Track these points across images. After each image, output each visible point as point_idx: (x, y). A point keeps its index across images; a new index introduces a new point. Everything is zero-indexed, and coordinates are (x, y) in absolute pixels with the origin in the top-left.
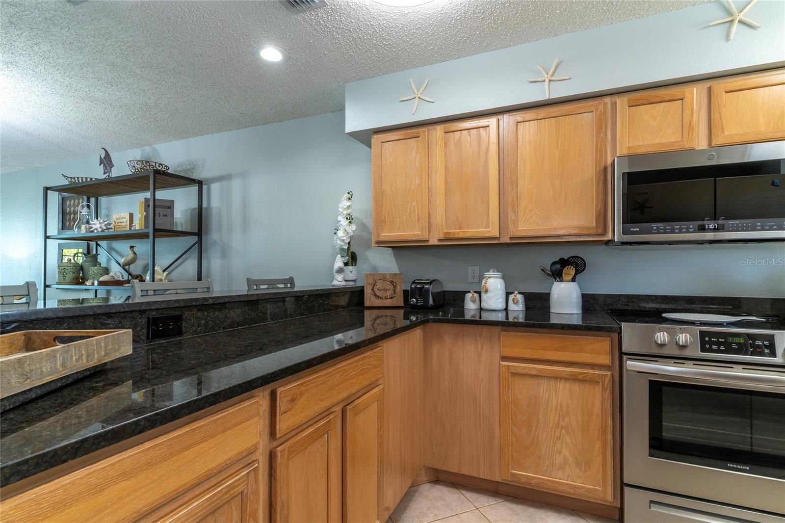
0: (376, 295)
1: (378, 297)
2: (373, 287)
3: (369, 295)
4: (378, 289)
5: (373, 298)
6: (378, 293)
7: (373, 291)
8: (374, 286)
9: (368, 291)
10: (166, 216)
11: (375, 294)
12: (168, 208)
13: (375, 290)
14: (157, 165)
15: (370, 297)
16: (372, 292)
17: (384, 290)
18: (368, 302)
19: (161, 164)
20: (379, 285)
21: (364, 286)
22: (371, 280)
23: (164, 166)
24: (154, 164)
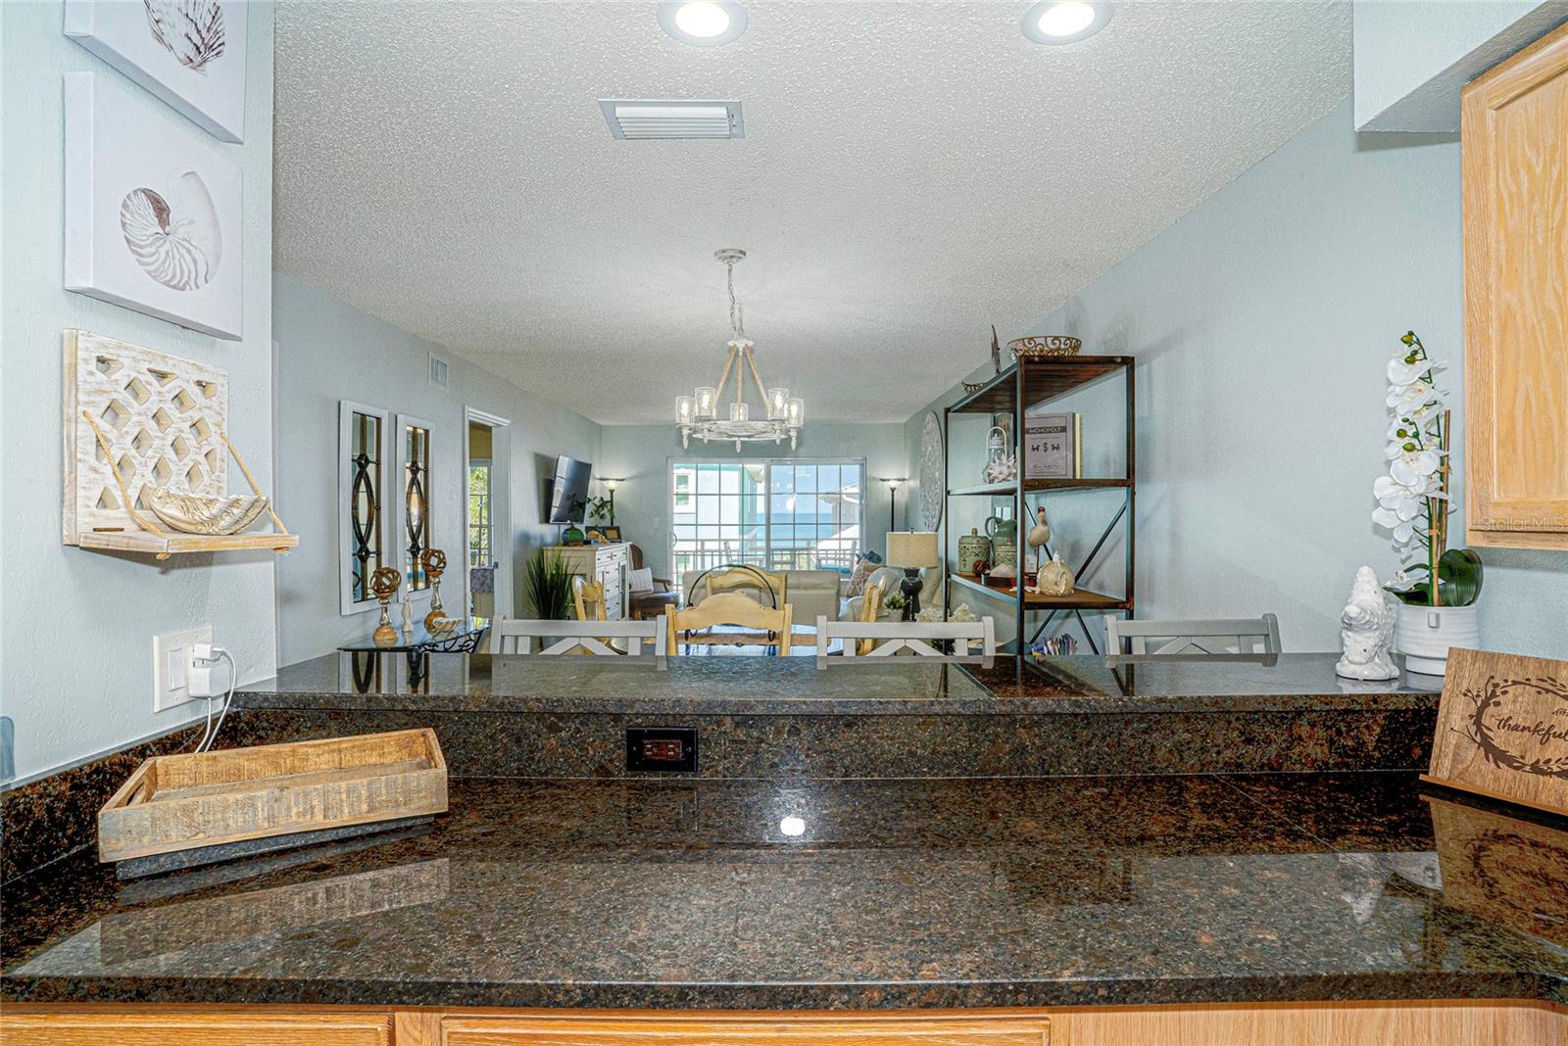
0: (1486, 745)
1: (1500, 756)
2: (1480, 711)
3: (1453, 738)
4: (1504, 723)
5: (1472, 753)
6: (1499, 739)
7: (1478, 723)
8: (1486, 704)
9: (1453, 719)
10: (1058, 448)
11: (1484, 737)
12: (1061, 431)
13: (1486, 721)
14: (1049, 340)
15: (1458, 746)
16: (1473, 729)
17: (1536, 731)
18: (1447, 763)
19: (1056, 338)
20: (1516, 705)
21: (1439, 695)
22: (1473, 678)
23: (1063, 340)
24: (1042, 341)
